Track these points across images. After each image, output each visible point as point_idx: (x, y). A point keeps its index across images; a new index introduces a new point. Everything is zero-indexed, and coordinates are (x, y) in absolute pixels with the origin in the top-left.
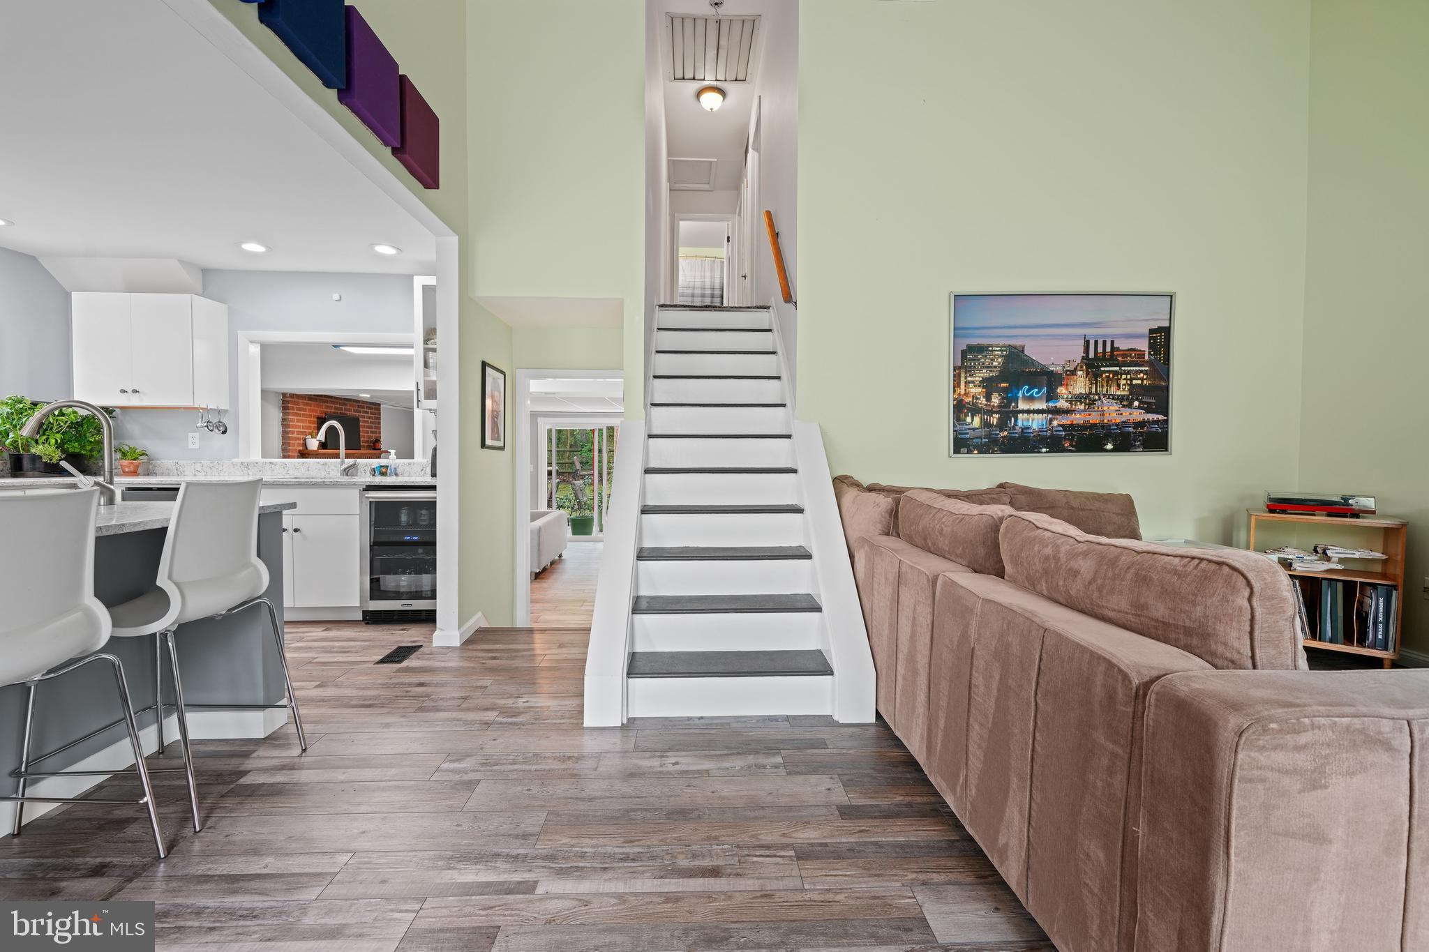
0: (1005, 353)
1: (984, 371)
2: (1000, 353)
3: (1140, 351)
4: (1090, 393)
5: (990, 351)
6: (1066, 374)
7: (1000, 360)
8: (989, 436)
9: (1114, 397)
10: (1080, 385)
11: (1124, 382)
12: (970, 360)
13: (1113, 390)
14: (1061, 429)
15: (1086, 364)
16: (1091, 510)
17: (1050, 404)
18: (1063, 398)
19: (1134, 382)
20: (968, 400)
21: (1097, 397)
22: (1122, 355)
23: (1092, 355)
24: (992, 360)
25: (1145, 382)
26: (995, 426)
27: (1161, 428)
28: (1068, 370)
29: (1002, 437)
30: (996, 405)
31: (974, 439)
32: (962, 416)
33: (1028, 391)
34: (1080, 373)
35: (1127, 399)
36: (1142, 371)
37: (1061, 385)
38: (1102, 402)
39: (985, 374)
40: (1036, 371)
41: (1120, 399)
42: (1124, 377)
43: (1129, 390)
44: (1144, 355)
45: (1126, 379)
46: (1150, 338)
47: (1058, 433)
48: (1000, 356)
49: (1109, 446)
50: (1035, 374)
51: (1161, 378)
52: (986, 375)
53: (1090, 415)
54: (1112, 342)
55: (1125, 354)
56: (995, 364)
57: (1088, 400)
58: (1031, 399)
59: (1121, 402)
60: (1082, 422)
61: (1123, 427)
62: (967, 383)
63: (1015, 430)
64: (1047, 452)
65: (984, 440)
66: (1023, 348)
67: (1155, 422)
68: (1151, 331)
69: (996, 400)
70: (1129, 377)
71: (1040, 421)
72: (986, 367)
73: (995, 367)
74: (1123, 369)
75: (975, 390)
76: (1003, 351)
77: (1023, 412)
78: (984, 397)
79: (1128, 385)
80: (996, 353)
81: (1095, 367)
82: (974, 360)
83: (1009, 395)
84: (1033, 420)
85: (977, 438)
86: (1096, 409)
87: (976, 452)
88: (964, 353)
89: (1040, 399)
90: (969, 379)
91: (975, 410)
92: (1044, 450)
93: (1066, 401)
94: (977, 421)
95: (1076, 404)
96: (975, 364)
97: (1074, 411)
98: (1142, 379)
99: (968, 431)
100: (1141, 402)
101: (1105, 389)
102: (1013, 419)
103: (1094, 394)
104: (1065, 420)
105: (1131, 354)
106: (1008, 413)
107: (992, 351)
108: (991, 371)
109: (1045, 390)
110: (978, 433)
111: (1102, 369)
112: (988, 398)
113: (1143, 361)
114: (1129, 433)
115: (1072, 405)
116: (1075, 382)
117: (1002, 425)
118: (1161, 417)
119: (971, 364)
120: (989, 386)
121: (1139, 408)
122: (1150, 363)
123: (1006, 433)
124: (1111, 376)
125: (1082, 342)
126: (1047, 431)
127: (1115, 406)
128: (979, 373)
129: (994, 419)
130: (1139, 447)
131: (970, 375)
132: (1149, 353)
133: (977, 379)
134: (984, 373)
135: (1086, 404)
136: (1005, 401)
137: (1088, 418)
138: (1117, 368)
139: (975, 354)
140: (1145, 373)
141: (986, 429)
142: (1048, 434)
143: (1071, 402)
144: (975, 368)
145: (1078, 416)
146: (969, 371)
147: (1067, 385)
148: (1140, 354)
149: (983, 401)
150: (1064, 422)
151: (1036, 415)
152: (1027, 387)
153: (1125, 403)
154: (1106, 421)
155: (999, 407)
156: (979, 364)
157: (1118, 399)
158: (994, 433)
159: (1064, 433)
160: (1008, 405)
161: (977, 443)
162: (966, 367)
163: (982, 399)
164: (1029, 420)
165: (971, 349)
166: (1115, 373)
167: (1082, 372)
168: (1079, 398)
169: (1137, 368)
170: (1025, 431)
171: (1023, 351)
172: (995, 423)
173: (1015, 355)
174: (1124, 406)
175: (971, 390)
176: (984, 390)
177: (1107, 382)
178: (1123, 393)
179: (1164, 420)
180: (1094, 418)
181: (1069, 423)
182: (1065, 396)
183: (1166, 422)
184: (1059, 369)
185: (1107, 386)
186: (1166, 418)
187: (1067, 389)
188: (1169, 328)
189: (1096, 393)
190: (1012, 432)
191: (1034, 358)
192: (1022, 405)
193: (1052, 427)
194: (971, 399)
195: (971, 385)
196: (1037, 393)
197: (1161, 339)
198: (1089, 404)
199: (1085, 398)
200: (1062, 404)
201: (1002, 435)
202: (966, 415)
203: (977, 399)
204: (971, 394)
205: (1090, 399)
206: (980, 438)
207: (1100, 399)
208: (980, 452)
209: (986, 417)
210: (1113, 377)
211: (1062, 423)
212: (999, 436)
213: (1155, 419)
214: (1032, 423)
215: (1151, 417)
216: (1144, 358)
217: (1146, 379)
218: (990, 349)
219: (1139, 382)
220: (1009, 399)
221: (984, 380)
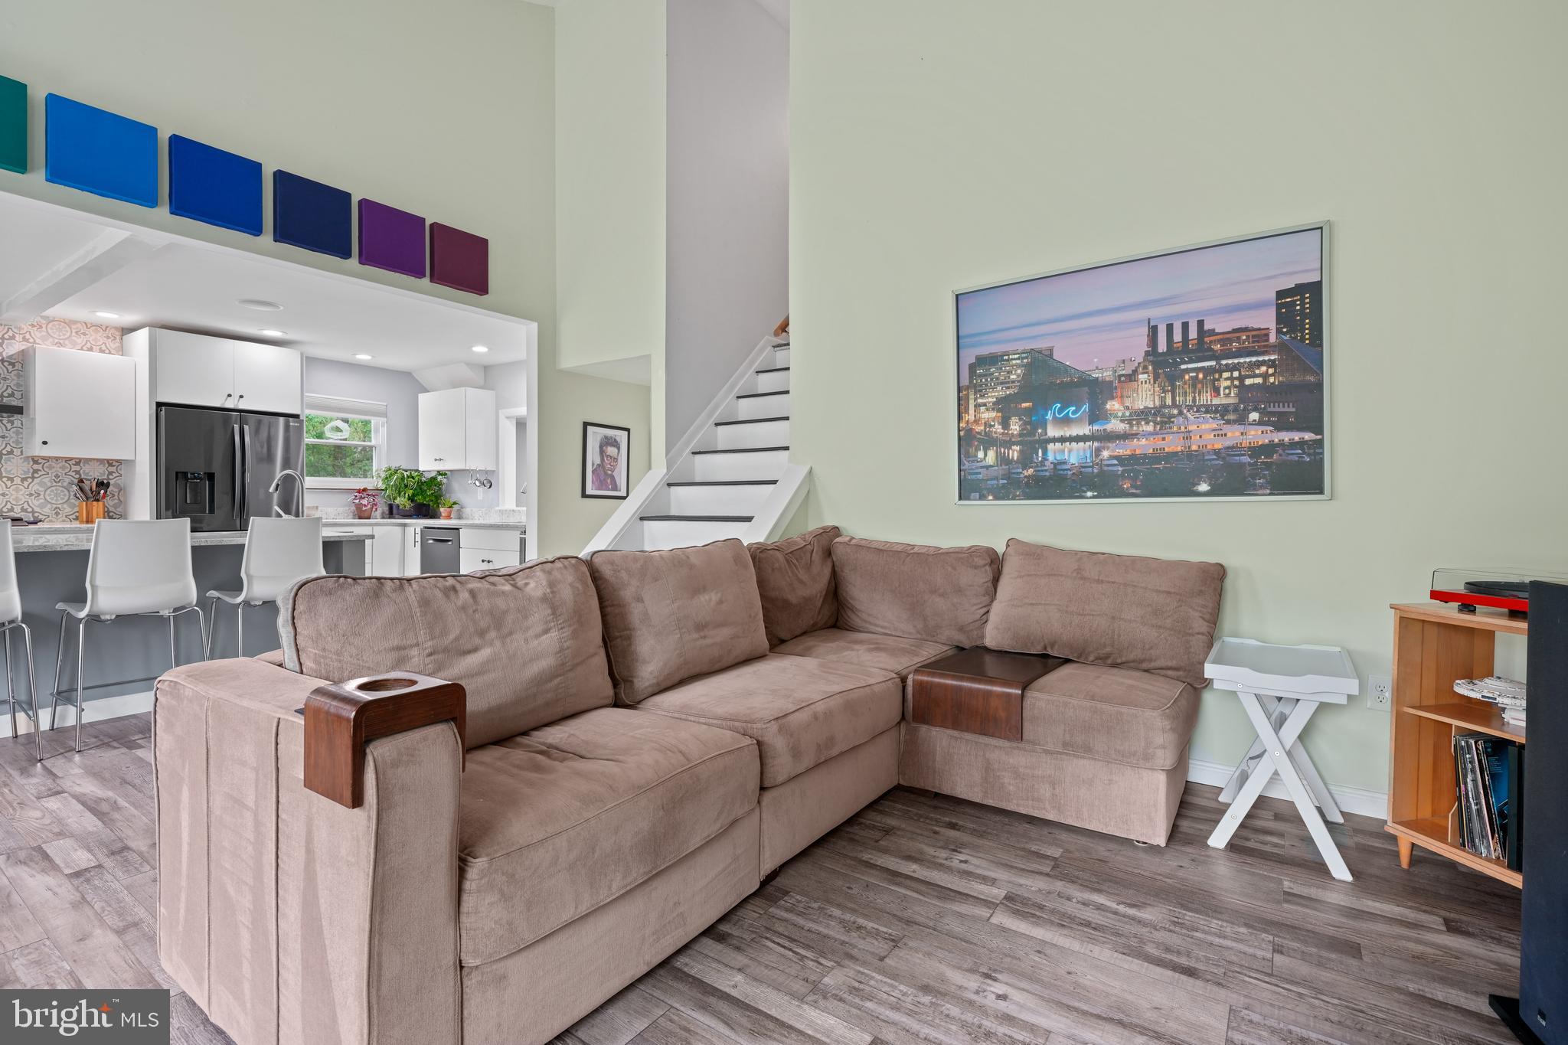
0: (1025, 361)
1: (999, 388)
2: (1018, 361)
3: (1260, 329)
4: (1163, 406)
5: (1006, 360)
6: (1120, 381)
7: (1019, 371)
8: (1008, 476)
9: (1208, 409)
10: (1145, 395)
11: (1228, 383)
12: (981, 376)
13: (1206, 398)
14: (1116, 462)
15: (1153, 363)
16: (1113, 583)
17: (1096, 427)
18: (1116, 417)
19: (1248, 382)
20: (980, 428)
21: (1176, 412)
22: (1219, 341)
23: (1162, 347)
24: (1008, 373)
25: (1272, 380)
26: (1016, 462)
27: (1309, 455)
28: (1123, 375)
29: (1026, 477)
30: (1015, 433)
31: (988, 480)
32: (972, 450)
33: (1060, 411)
34: (1142, 377)
35: (1236, 410)
36: (1263, 363)
37: (1112, 398)
38: (1186, 418)
39: (1000, 392)
40: (1072, 381)
41: (1222, 411)
42: (1226, 375)
43: (1237, 395)
44: (1267, 335)
45: (1231, 379)
46: (1279, 307)
47: (1110, 468)
48: (1018, 366)
49: (1204, 487)
50: (1072, 385)
51: (1307, 370)
52: (1002, 394)
53: (1164, 439)
54: (1201, 323)
55: (1228, 339)
56: (1013, 377)
57: (1160, 417)
58: (1066, 421)
59: (1223, 416)
60: (1151, 451)
61: (1228, 455)
62: (977, 406)
63: (1044, 466)
64: (1094, 497)
65: (1001, 482)
66: (1051, 350)
67: (1293, 445)
68: (1281, 294)
69: (1015, 427)
70: (1236, 374)
71: (1081, 453)
72: (1002, 383)
73: (1013, 382)
74: (1224, 362)
75: (987, 415)
76: (1023, 358)
77: (1054, 440)
78: (999, 424)
79: (1236, 387)
80: (1014, 362)
81: (1169, 365)
82: (985, 375)
83: (1034, 418)
84: (1070, 451)
85: (992, 479)
86: (1175, 429)
87: (991, 498)
88: (972, 368)
89: (1079, 421)
90: (980, 401)
91: (988, 442)
92: (1089, 494)
93: (1122, 421)
94: (991, 457)
95: (1138, 424)
96: (986, 380)
97: (1137, 434)
98: (1265, 376)
99: (979, 470)
100: (1262, 412)
101: (1190, 398)
102: (1040, 451)
103: (1169, 407)
104: (1122, 449)
105: (1239, 338)
106: (1033, 442)
107: (1008, 360)
108: (1008, 388)
109: (1086, 407)
110: (993, 472)
111: (1183, 367)
112: (1005, 424)
113: (1265, 346)
114: (1242, 465)
115: (1131, 426)
116: (1136, 391)
117: (1026, 460)
118: (1308, 436)
119: (981, 381)
120: (1005, 406)
121: (1260, 423)
122: (1280, 347)
123: (1031, 471)
124: (1201, 376)
125: (1145, 330)
126: (1092, 467)
127: (1211, 424)
128: (991, 392)
129: (1014, 453)
130: (1262, 487)
131: (981, 396)
132: (1279, 331)
133: (990, 400)
134: (998, 391)
135: (1156, 423)
136: (1028, 427)
137: (1161, 444)
138: (1213, 363)
139: (987, 367)
140: (1271, 364)
141: (1004, 467)
142: (1095, 471)
143: (1130, 422)
144: (986, 385)
145: (1143, 441)
146: (980, 390)
147: (1122, 397)
148: (1257, 336)
149: (998, 428)
150: (1120, 452)
151: (1074, 444)
152: (1059, 405)
153: (1232, 417)
154: (1194, 447)
155: (1020, 435)
156: (992, 380)
157: (1216, 411)
158: (1014, 471)
159: (1120, 469)
160: (1033, 433)
161: (992, 485)
162: (975, 386)
163: (996, 426)
164: (1063, 451)
165: (981, 361)
166: (1208, 371)
167: (1146, 376)
168: (1144, 415)
169: (1254, 359)
170: (1059, 467)
171: (1051, 356)
172: (1015, 458)
173: (1040, 362)
174: (1228, 422)
175: (983, 416)
176: (1000, 414)
177: (1194, 386)
178: (1225, 401)
179: (1315, 441)
180: (1172, 444)
181: (1128, 452)
182: (1120, 414)
183: (1320, 443)
184: (1108, 375)
185: (1194, 392)
186: (1319, 437)
187: (1122, 403)
188: (1319, 284)
189: (1174, 405)
190: (1040, 469)
191: (1067, 363)
192: (1052, 432)
193: (1101, 460)
194: (982, 428)
195: (983, 409)
196: (1074, 413)
197: (1303, 304)
198: (1162, 423)
199: (1155, 414)
200: (1115, 425)
201: (1026, 474)
202: (977, 449)
203: (991, 426)
204: (983, 422)
205: (1163, 415)
206: (996, 478)
207: (1181, 413)
208: (996, 498)
209: (1002, 450)
210: (1205, 377)
211: (1116, 454)
212: (1022, 476)
213: (1297, 439)
214: (1069, 456)
215: (1286, 436)
216: (1268, 340)
217: (1271, 375)
218: (1006, 357)
219: (1259, 380)
220: (1034, 424)
221: (1000, 401)
